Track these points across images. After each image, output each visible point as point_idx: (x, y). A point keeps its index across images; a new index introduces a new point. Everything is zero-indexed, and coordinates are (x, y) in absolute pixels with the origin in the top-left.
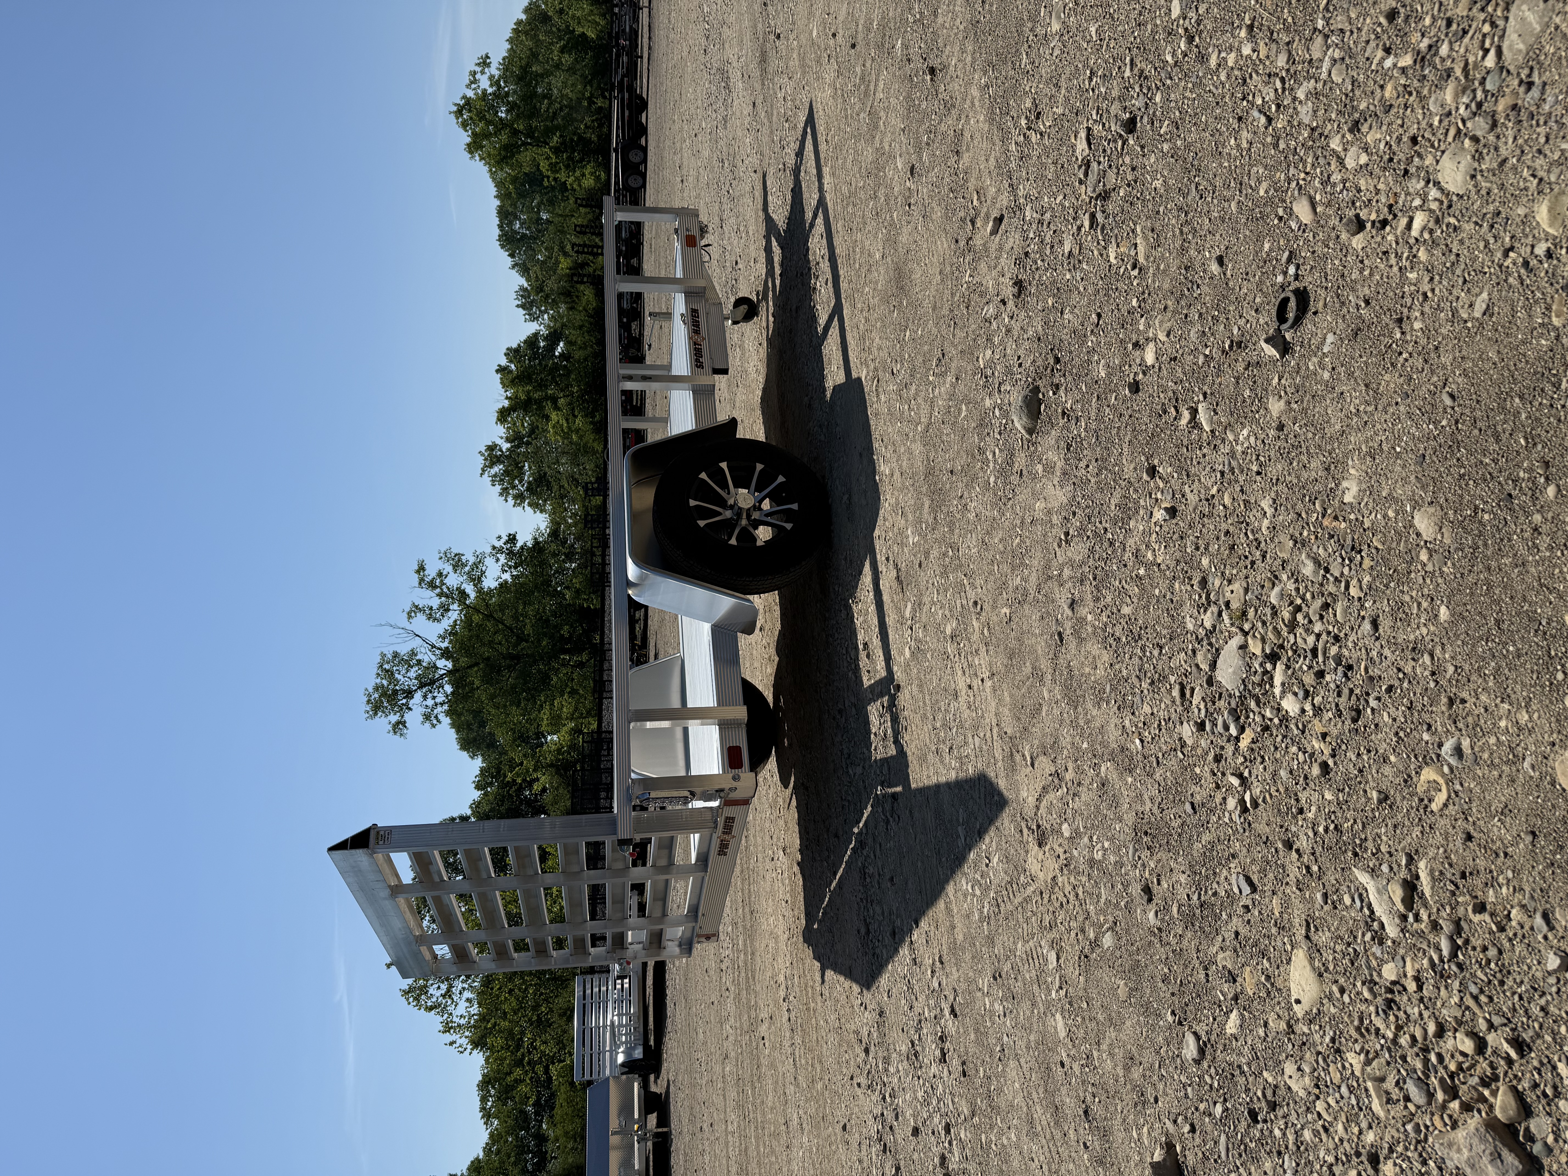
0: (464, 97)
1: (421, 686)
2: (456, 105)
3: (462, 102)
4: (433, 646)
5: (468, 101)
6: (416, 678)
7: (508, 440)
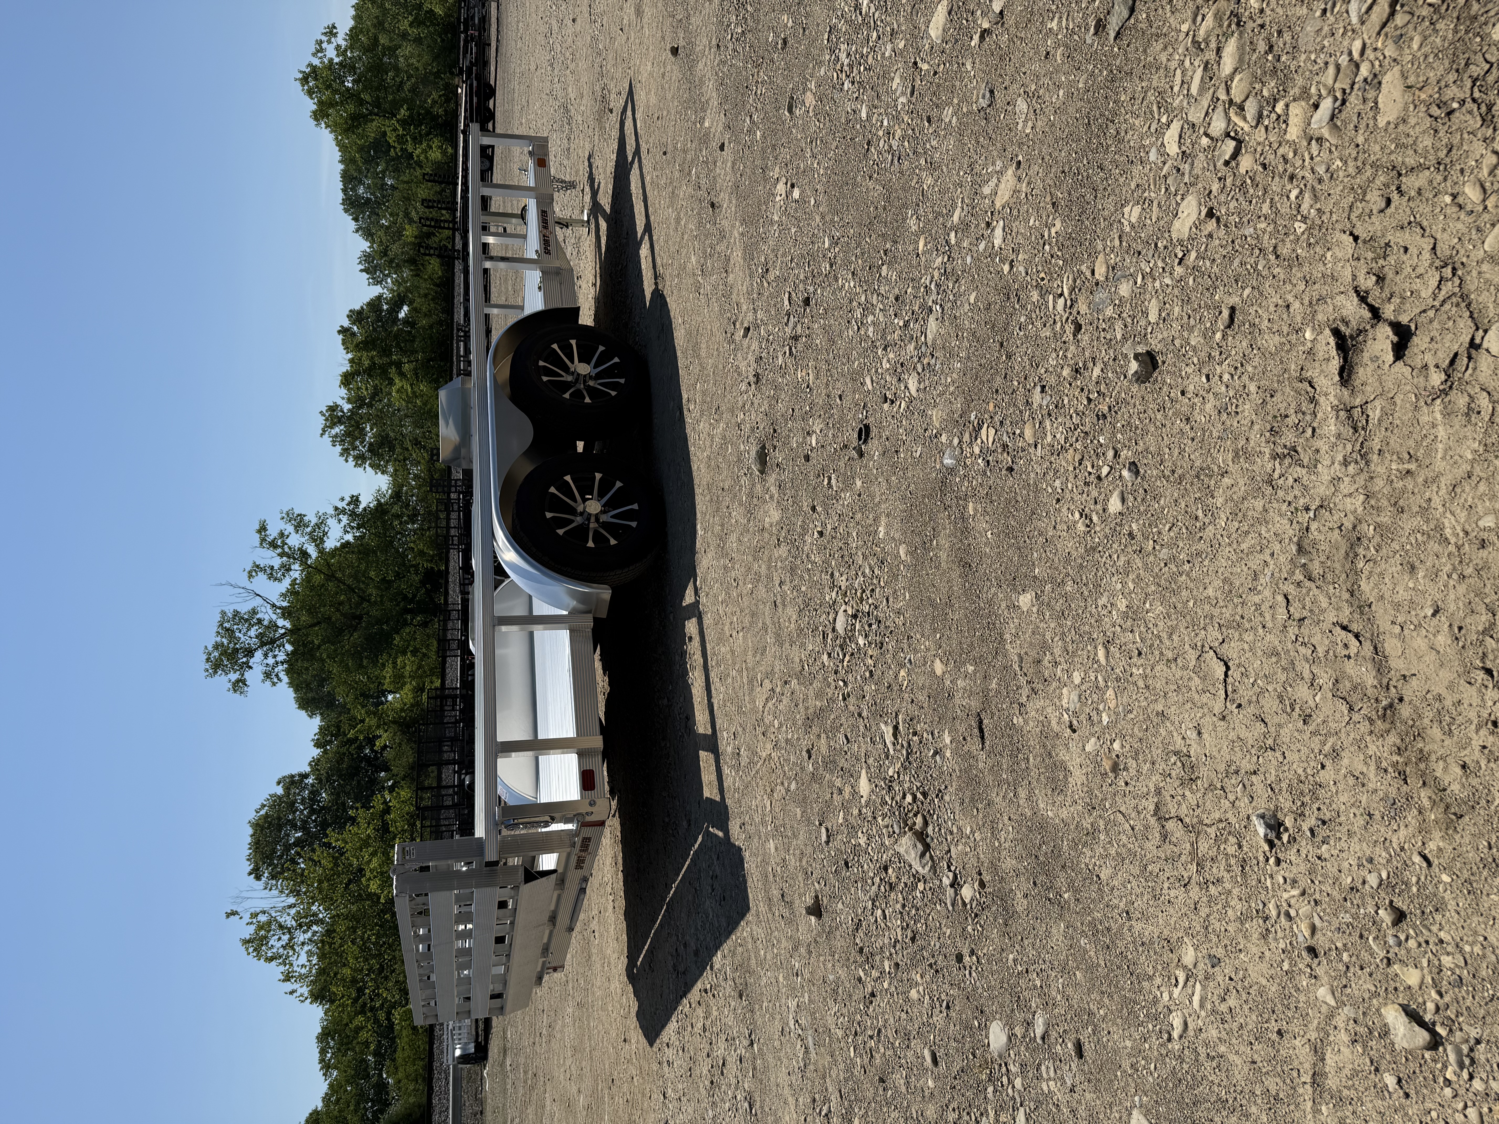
0: (310, 65)
1: (263, 644)
2: (301, 72)
3: (308, 70)
4: (273, 605)
5: (314, 69)
6: (257, 637)
7: (349, 401)
